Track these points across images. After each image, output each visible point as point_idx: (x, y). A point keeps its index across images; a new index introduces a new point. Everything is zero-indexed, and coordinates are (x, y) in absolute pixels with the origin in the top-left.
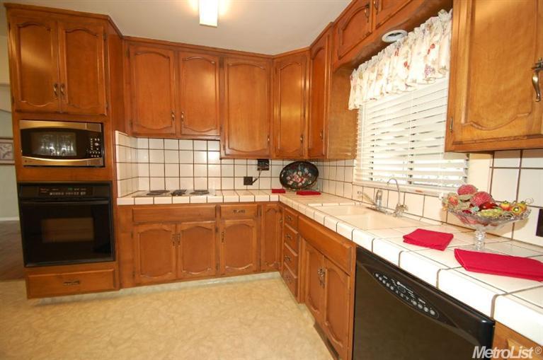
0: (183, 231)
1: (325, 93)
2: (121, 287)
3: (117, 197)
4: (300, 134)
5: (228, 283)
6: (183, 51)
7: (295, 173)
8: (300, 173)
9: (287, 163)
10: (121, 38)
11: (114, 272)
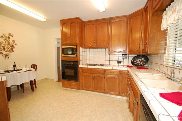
0: (95, 77)
1: (148, 25)
2: (79, 89)
3: (79, 65)
4: (139, 44)
5: (108, 96)
6: (98, 22)
7: (138, 60)
8: (140, 60)
9: (135, 55)
10: (83, 22)
11: (78, 85)
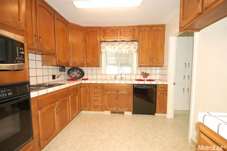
7: (74, 72)
8: (76, 72)
11: (33, 147)
